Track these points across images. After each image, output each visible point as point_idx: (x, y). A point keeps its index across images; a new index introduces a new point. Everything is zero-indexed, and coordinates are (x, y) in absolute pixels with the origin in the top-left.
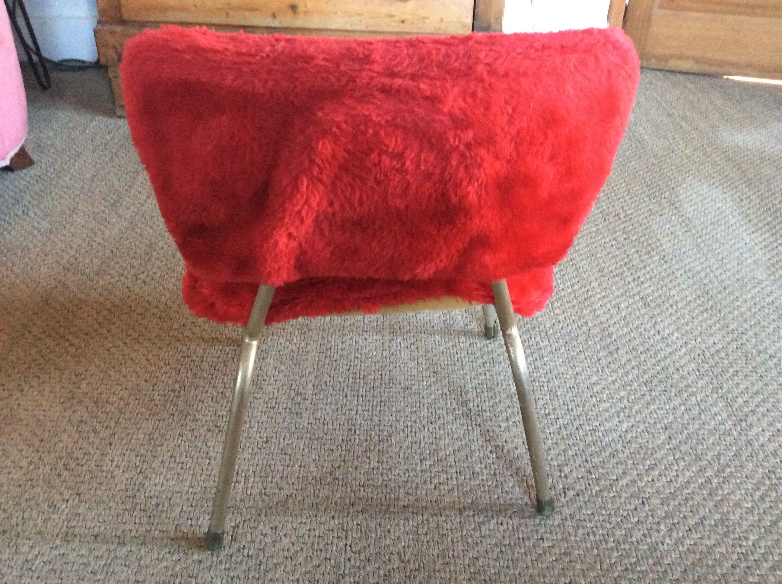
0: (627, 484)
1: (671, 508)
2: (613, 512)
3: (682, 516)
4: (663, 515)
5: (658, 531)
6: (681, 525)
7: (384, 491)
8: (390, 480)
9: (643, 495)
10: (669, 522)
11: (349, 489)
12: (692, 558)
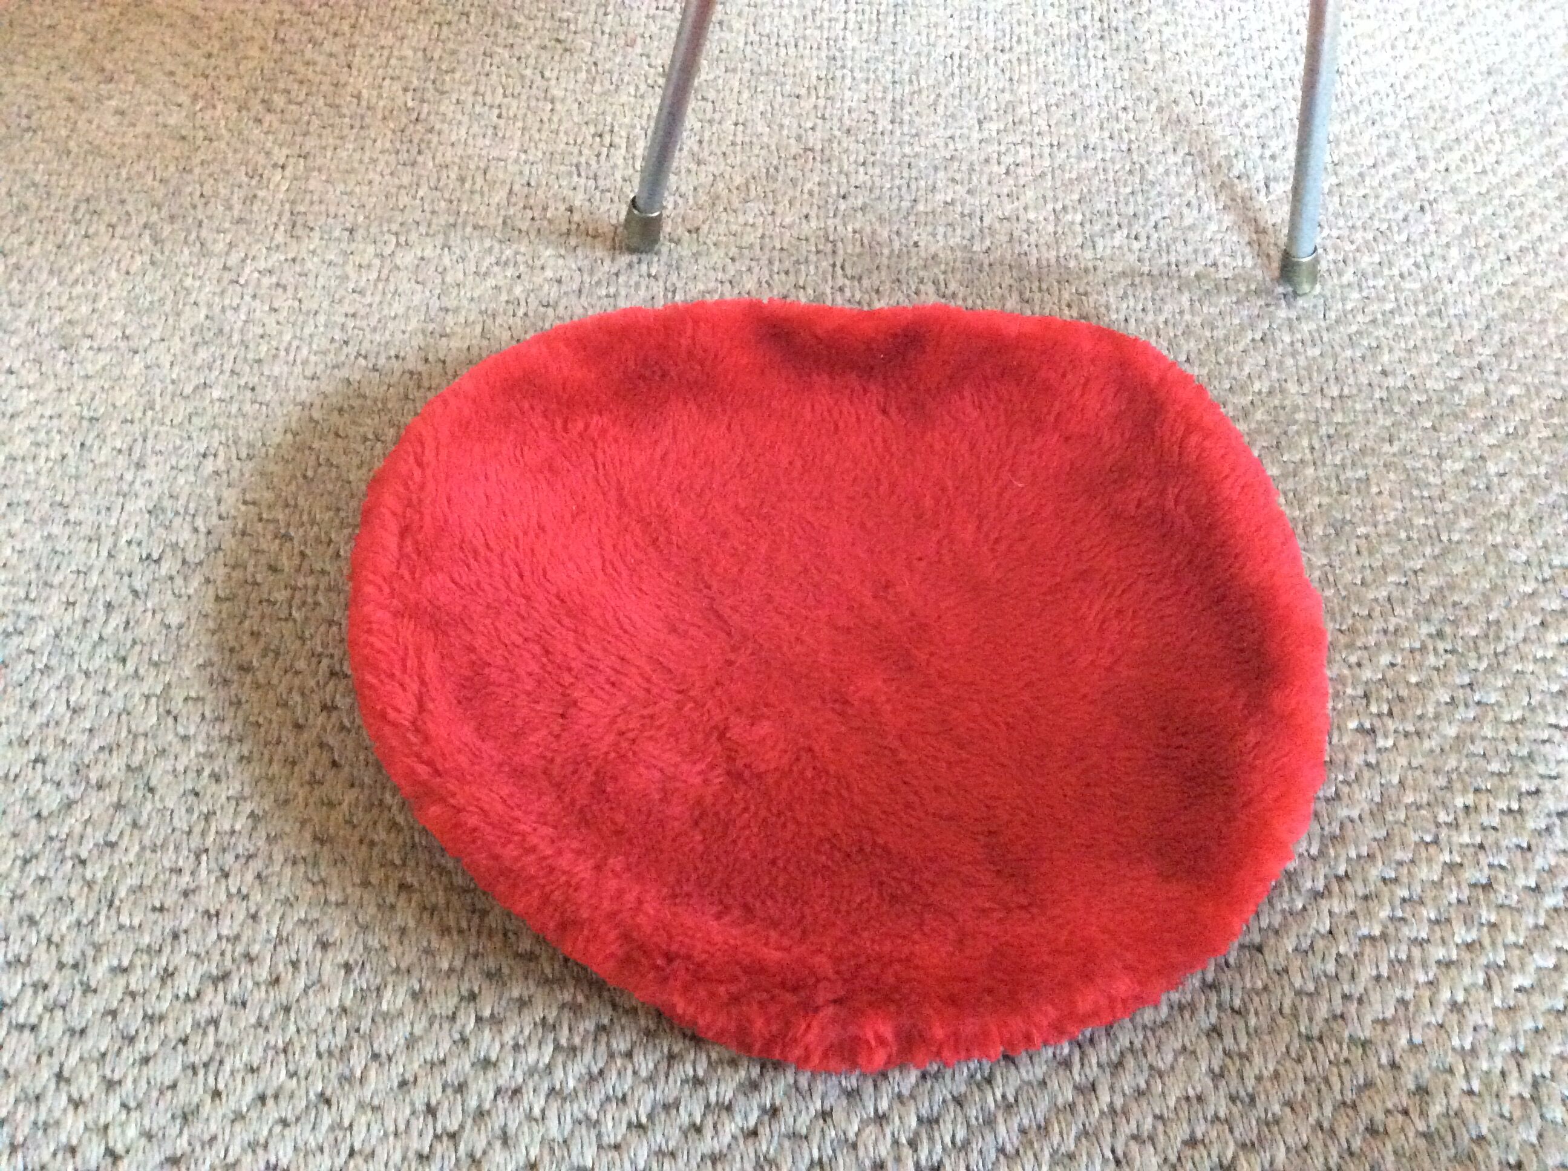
0: (1394, 175)
1: (1475, 221)
2: (1359, 224)
3: (1496, 234)
4: (1459, 231)
5: (1444, 259)
6: (1491, 250)
7: (905, 174)
8: (917, 155)
9: (1423, 195)
10: (1469, 244)
11: (835, 170)
12: (1502, 306)
